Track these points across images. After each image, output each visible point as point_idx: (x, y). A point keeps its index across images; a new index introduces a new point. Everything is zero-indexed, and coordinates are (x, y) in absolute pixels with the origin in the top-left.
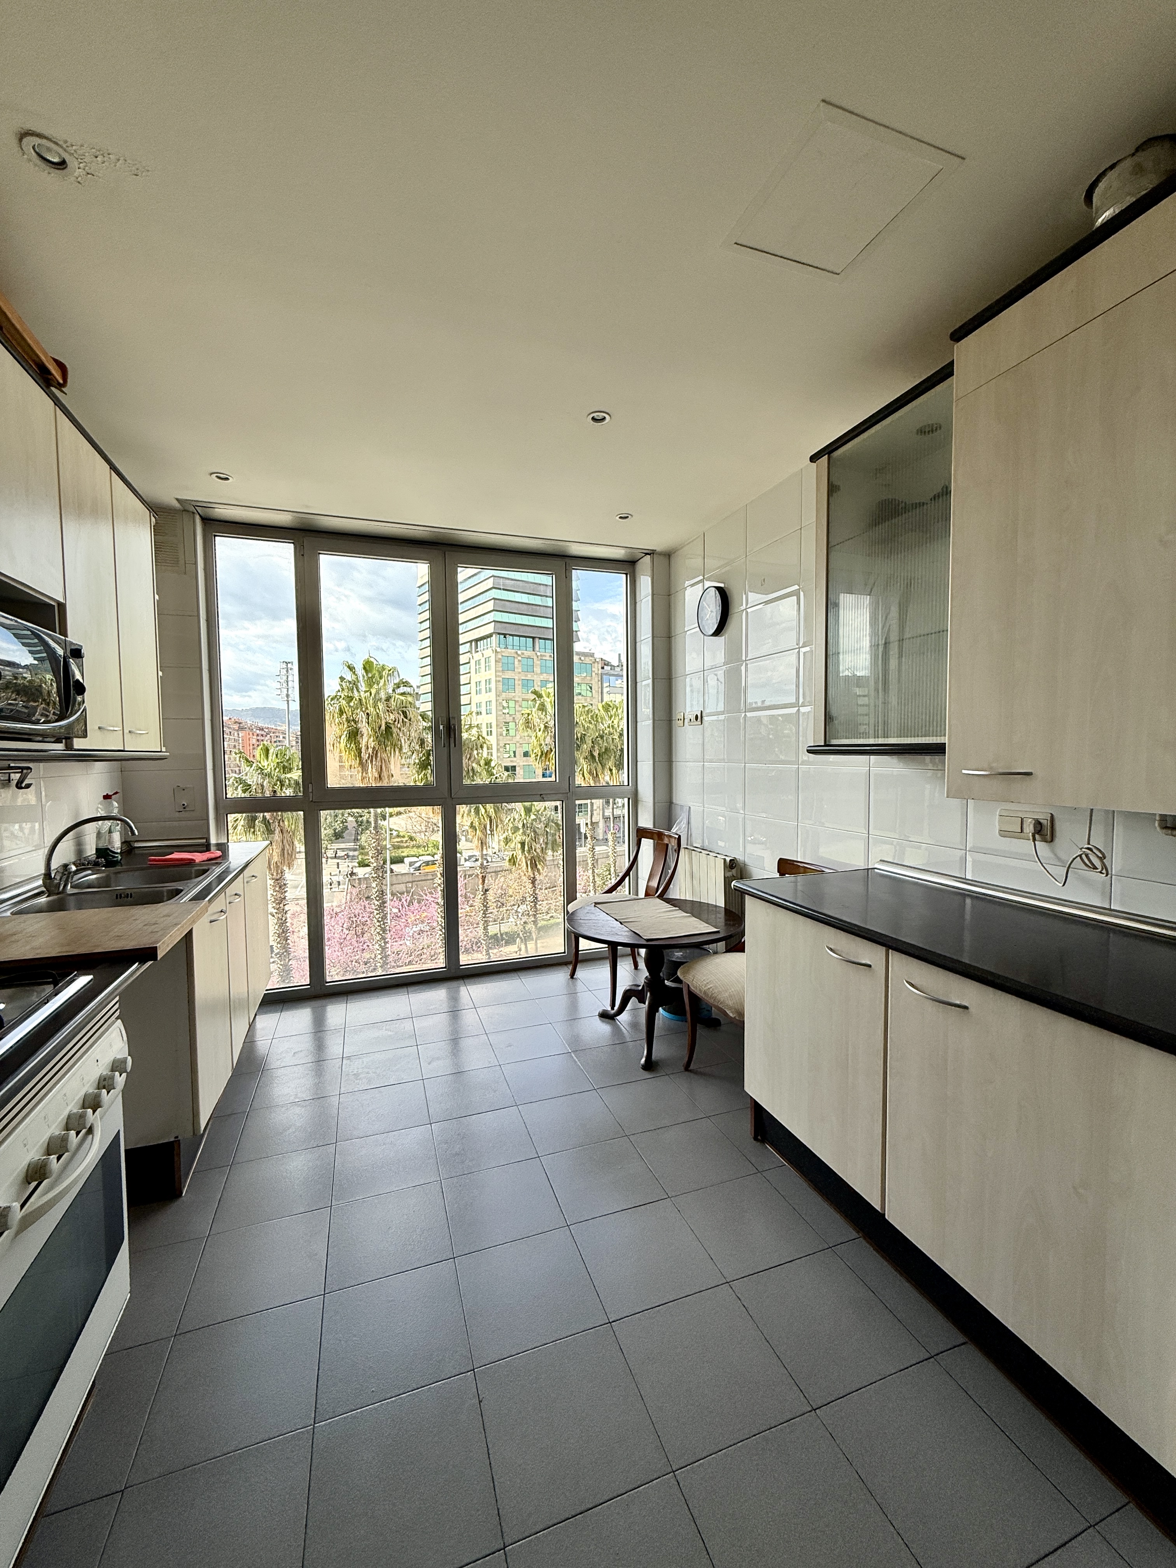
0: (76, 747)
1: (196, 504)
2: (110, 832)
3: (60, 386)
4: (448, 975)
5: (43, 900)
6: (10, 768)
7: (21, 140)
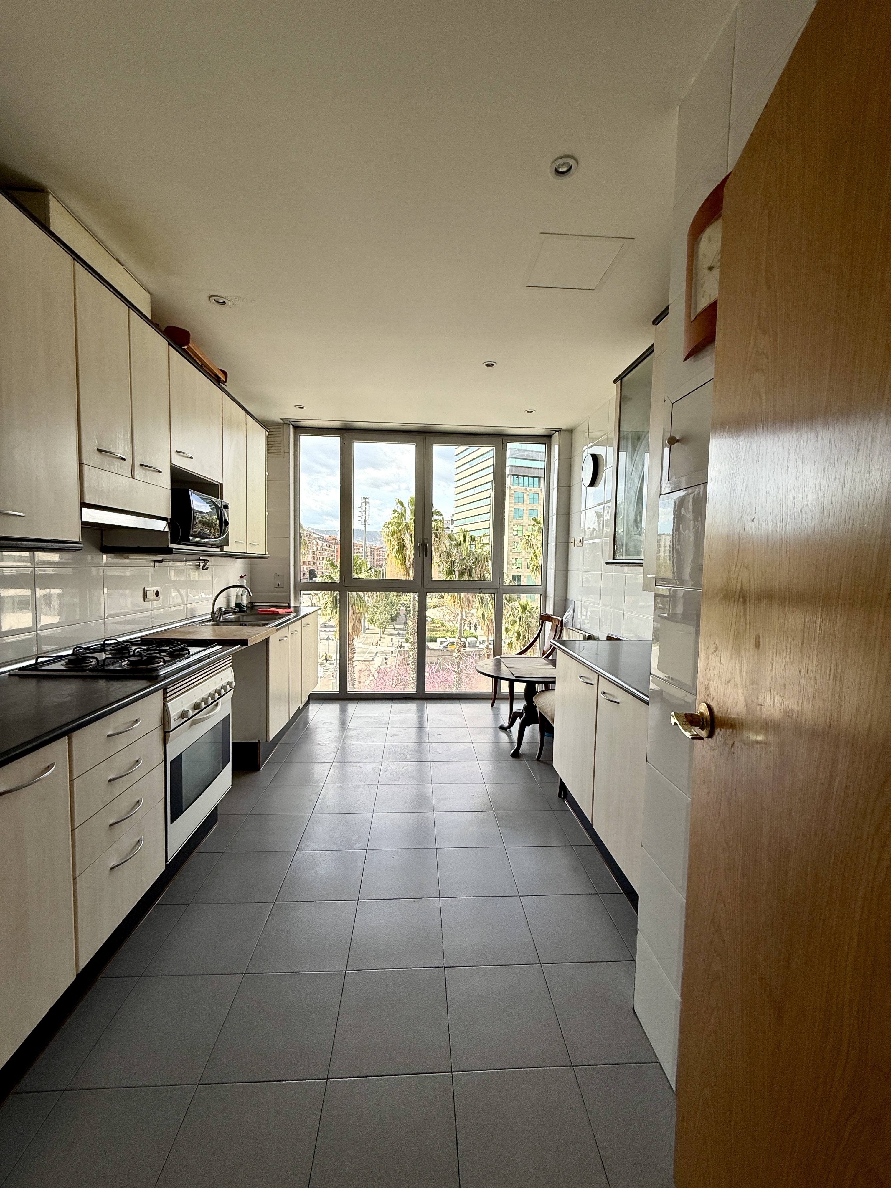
0: (224, 550)
1: (290, 420)
2: (242, 595)
3: (224, 382)
4: (417, 697)
5: (210, 623)
6: (200, 560)
7: (210, 298)
